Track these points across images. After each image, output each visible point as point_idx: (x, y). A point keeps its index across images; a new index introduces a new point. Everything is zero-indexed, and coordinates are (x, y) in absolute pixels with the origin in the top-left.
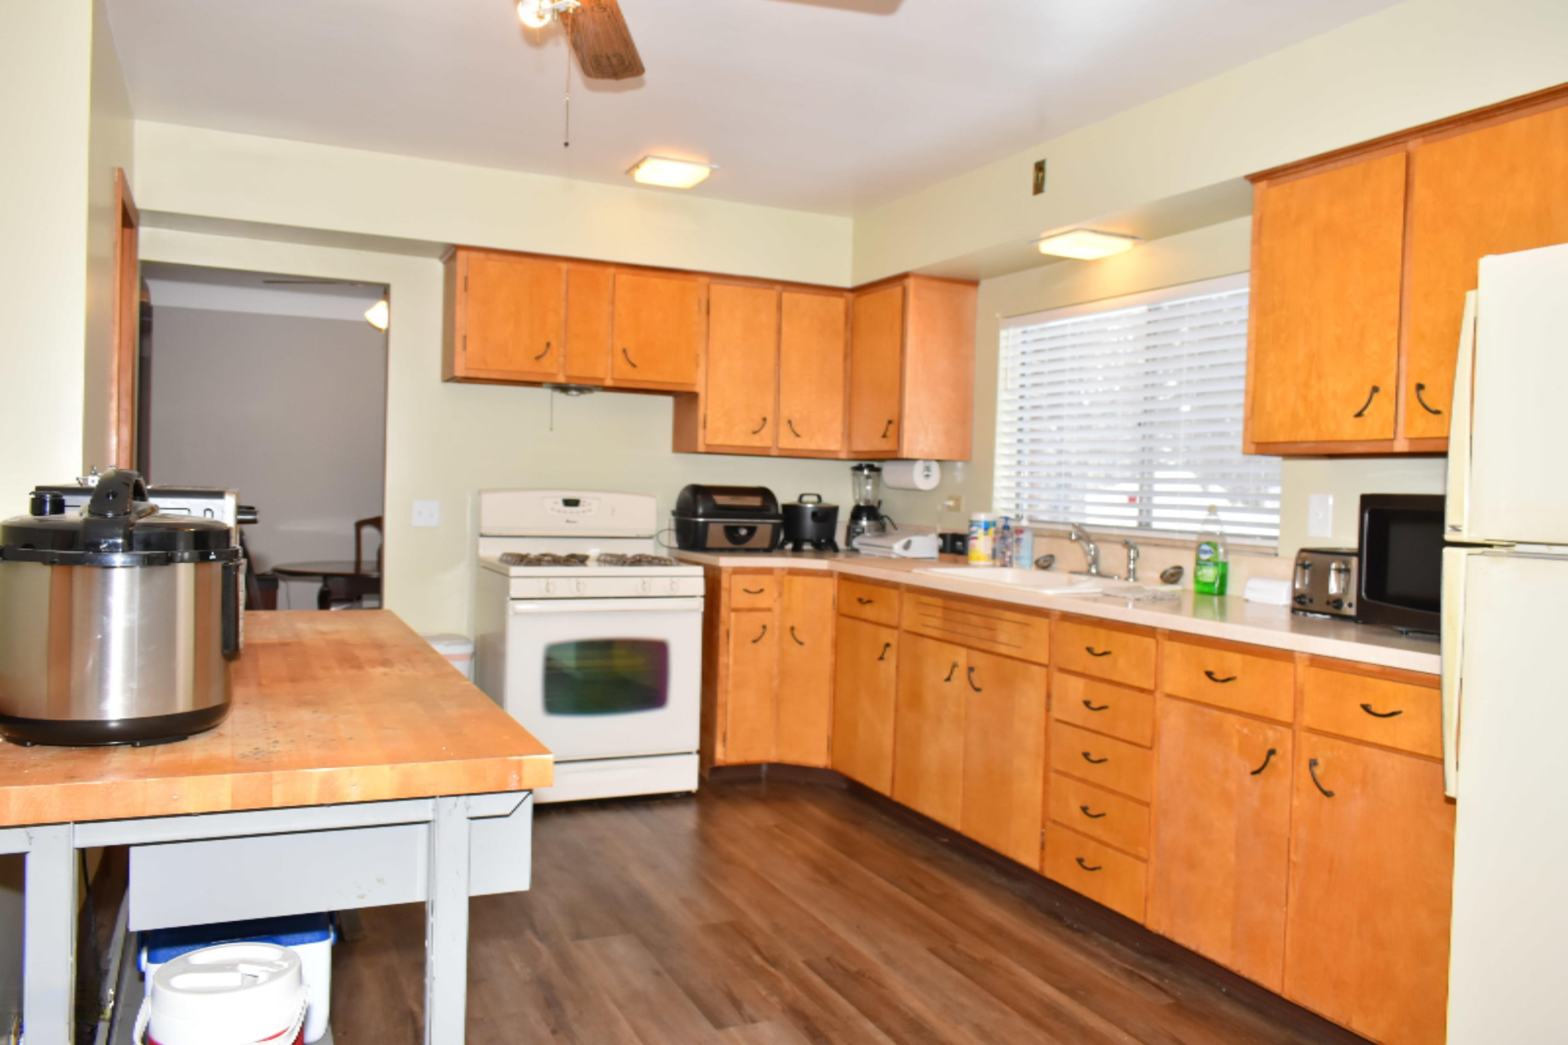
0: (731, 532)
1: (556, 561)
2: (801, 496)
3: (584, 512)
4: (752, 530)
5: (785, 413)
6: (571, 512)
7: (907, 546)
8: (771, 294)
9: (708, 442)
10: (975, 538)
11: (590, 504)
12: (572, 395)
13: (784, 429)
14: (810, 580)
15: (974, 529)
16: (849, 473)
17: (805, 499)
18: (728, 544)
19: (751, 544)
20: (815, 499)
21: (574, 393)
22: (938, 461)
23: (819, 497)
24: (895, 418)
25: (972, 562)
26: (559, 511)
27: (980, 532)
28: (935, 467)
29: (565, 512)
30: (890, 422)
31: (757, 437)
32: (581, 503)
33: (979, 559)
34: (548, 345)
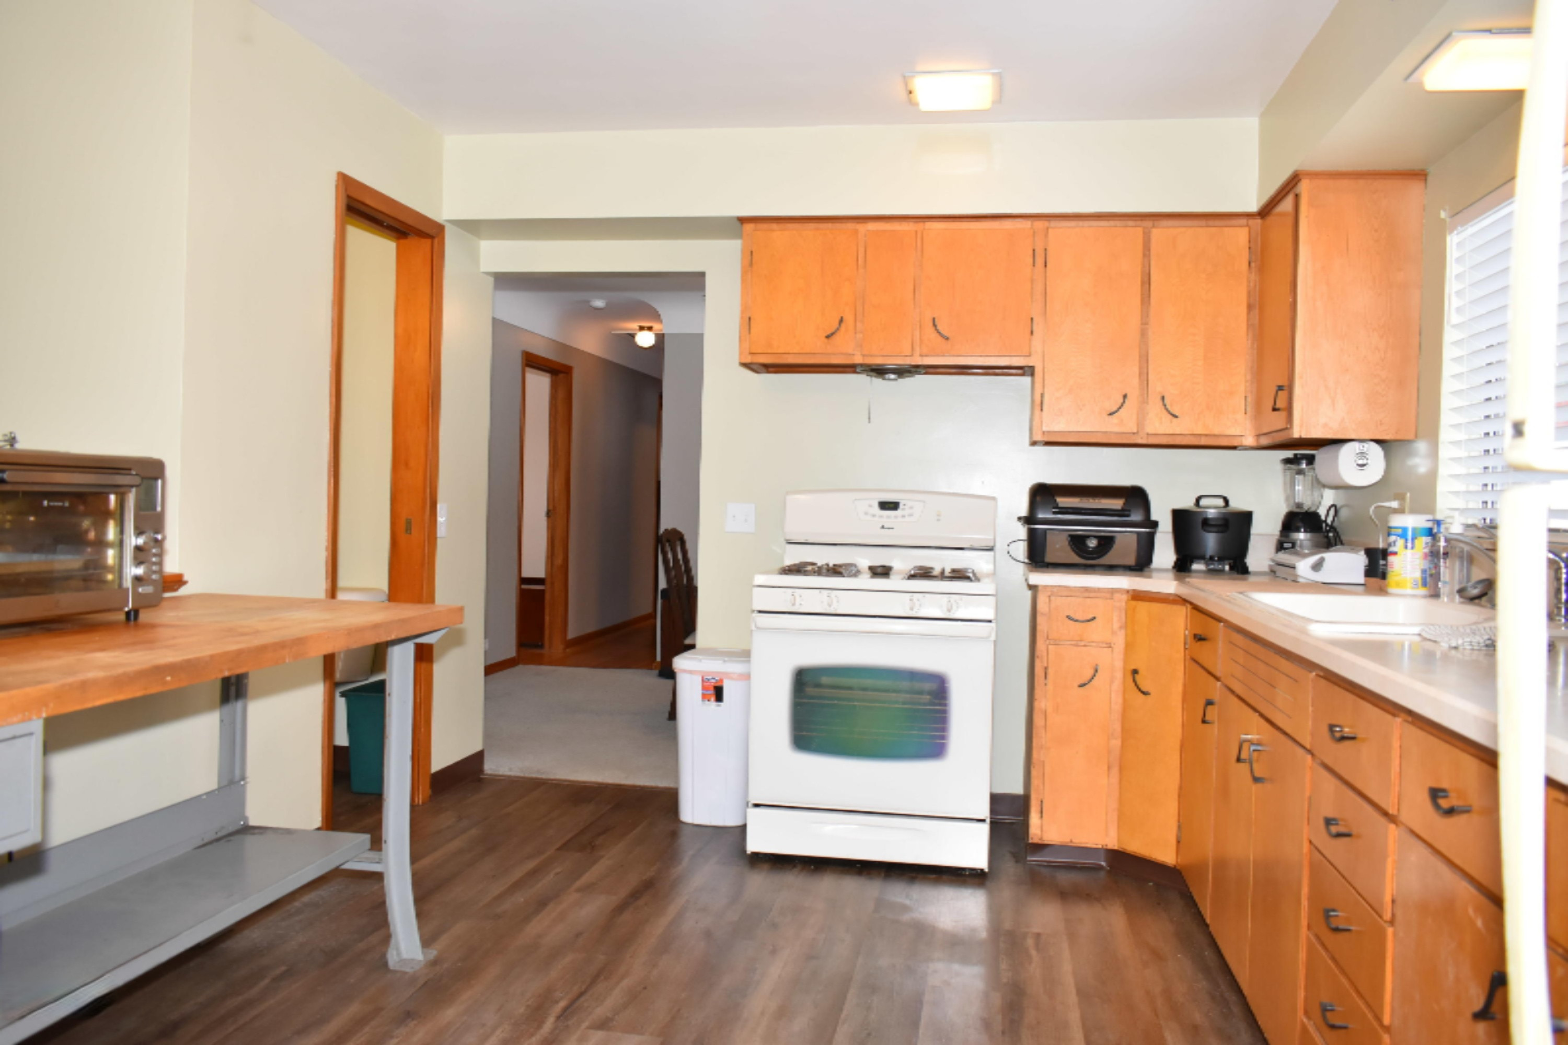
0: (1077, 542)
1: (820, 571)
2: (1198, 500)
3: (903, 516)
4: (1106, 543)
5: (1156, 387)
6: (888, 517)
7: (1317, 567)
8: (1135, 232)
9: (1045, 429)
10: (1395, 553)
11: (911, 508)
12: (890, 379)
13: (1154, 409)
14: (1156, 607)
15: (1392, 538)
16: (1280, 467)
17: (1203, 502)
18: (1076, 559)
19: (1107, 560)
20: (1221, 502)
21: (892, 376)
22: (1378, 442)
23: (1226, 501)
24: (1283, 382)
25: (1391, 590)
26: (874, 516)
27: (1399, 546)
28: (1376, 452)
29: (881, 517)
30: (1280, 388)
31: (1114, 419)
32: (901, 506)
33: (1398, 585)
34: (841, 321)
